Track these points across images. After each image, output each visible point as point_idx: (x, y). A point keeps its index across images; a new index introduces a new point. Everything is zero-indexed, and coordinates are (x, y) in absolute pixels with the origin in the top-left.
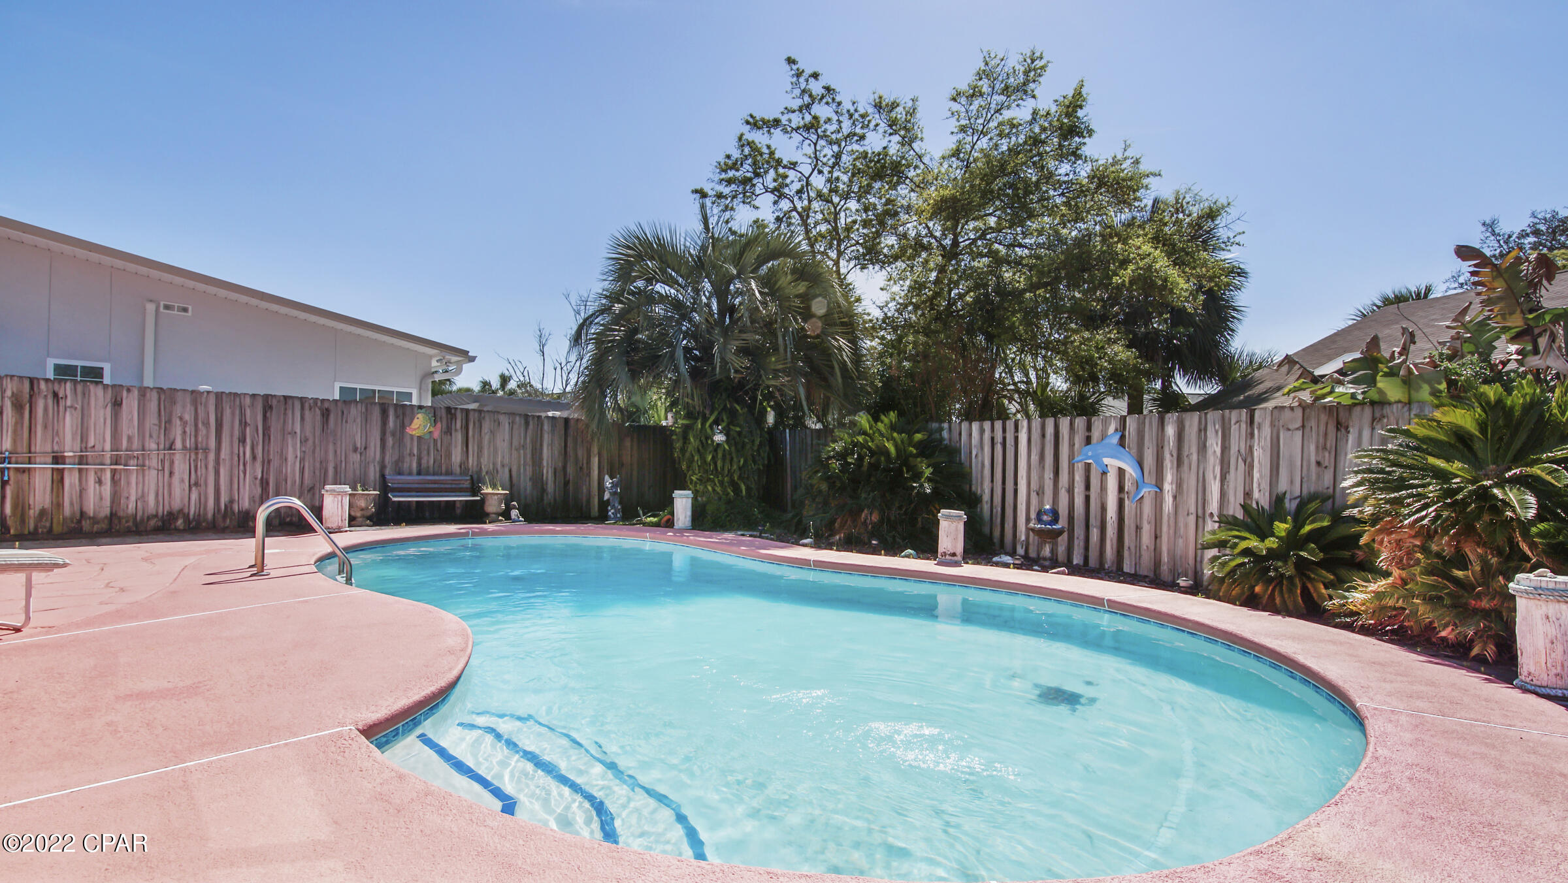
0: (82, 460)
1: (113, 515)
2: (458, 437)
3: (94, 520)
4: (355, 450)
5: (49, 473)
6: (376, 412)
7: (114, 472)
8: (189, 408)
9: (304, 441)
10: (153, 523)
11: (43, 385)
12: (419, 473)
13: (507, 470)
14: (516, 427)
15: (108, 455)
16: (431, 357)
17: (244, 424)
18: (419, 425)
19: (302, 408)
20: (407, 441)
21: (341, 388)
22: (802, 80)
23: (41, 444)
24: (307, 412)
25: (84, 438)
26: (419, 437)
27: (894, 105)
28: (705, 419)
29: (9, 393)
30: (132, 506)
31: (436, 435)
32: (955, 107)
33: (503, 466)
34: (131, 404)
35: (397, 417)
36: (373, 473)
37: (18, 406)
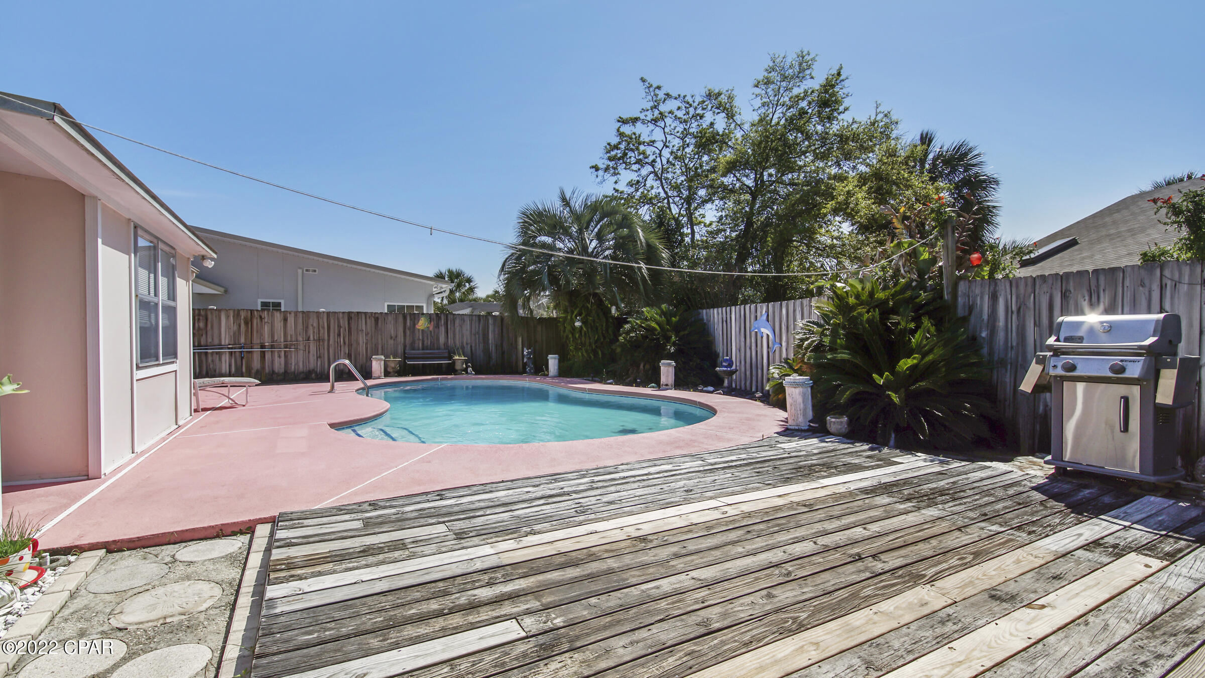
0: (272, 347)
1: (286, 372)
2: (442, 329)
3: (278, 374)
4: (391, 338)
5: (259, 353)
6: (401, 318)
7: (285, 352)
8: (316, 320)
9: (367, 334)
10: (302, 376)
11: (255, 312)
12: (423, 349)
13: (469, 346)
14: (473, 323)
15: (283, 344)
16: (432, 285)
17: (339, 327)
18: (422, 324)
19: (366, 318)
20: (417, 332)
21: (388, 306)
22: (651, 89)
23: (256, 340)
24: (368, 319)
25: (273, 336)
26: (423, 330)
27: (719, 94)
28: (572, 312)
29: (242, 317)
30: (293, 367)
31: (431, 328)
32: (757, 91)
33: (467, 344)
34: (291, 320)
35: (411, 319)
36: (400, 350)
37: (246, 323)
